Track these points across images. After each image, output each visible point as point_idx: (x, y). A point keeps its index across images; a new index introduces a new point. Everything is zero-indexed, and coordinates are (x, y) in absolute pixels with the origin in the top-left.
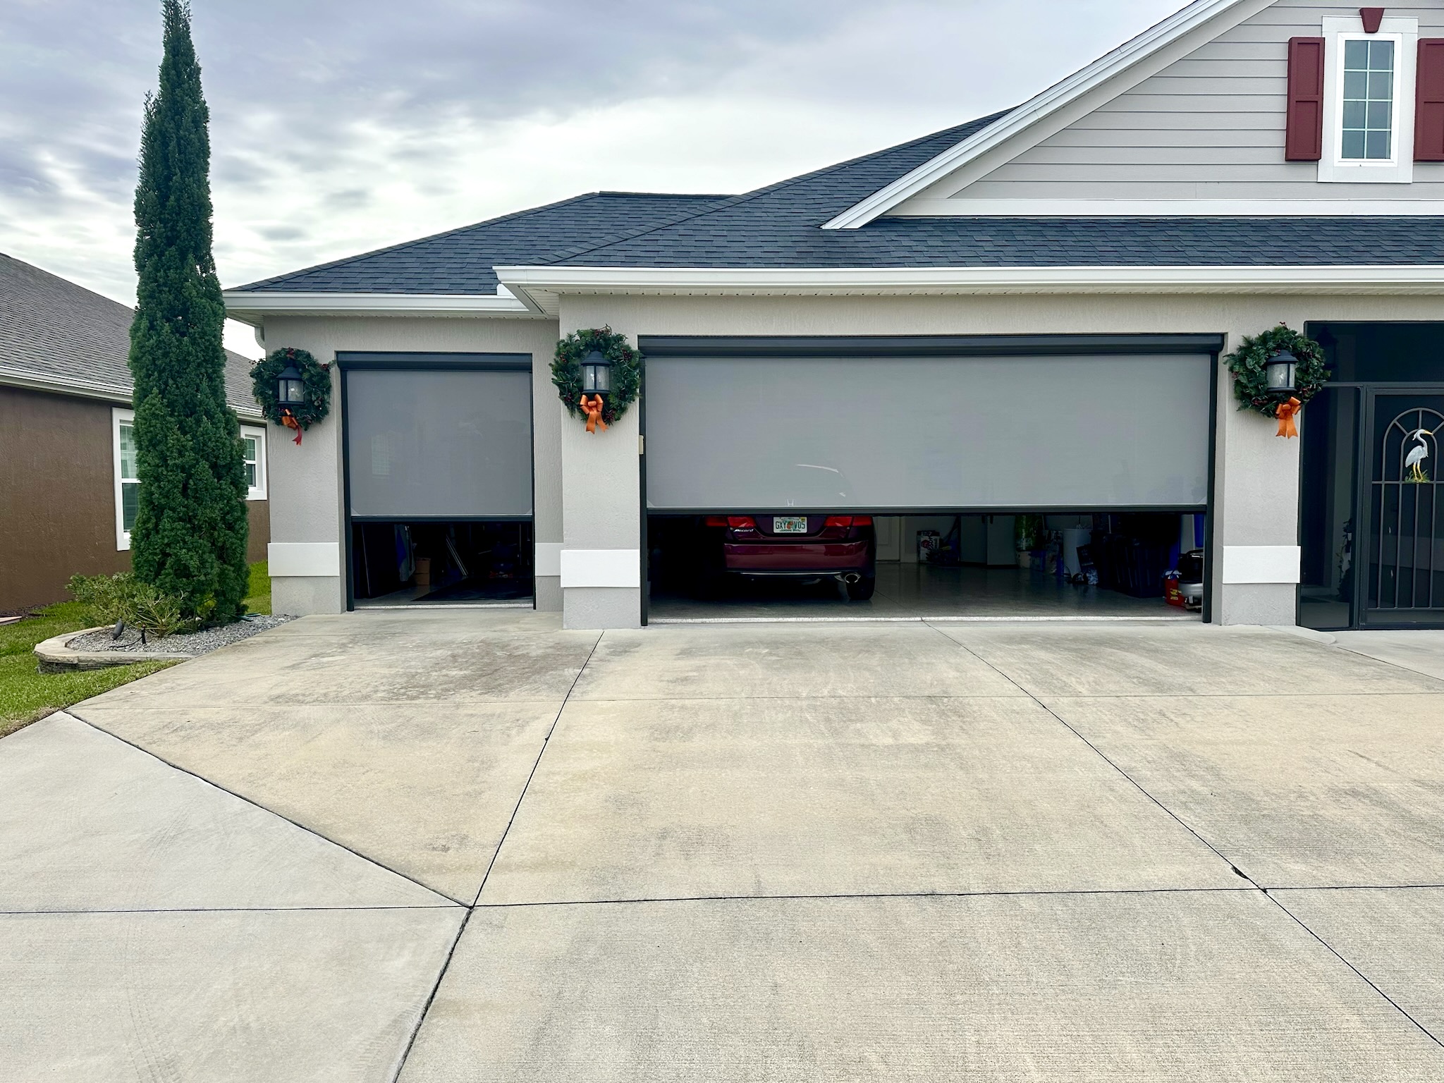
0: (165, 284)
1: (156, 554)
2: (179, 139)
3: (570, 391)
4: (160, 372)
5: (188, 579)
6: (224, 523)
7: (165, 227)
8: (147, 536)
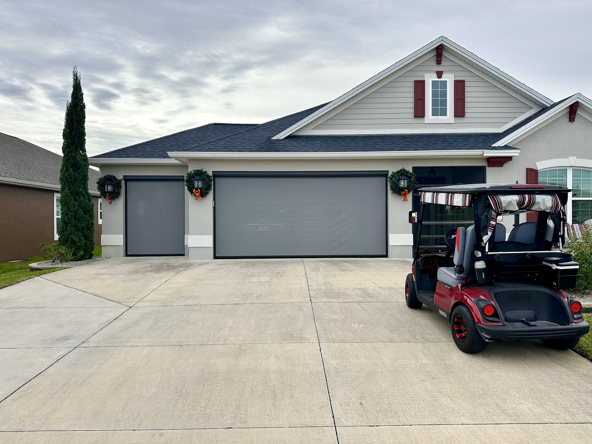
0: (71, 157)
1: (66, 237)
2: (76, 114)
3: (190, 188)
4: (69, 183)
5: (75, 244)
6: (87, 228)
7: (71, 140)
8: (63, 232)
